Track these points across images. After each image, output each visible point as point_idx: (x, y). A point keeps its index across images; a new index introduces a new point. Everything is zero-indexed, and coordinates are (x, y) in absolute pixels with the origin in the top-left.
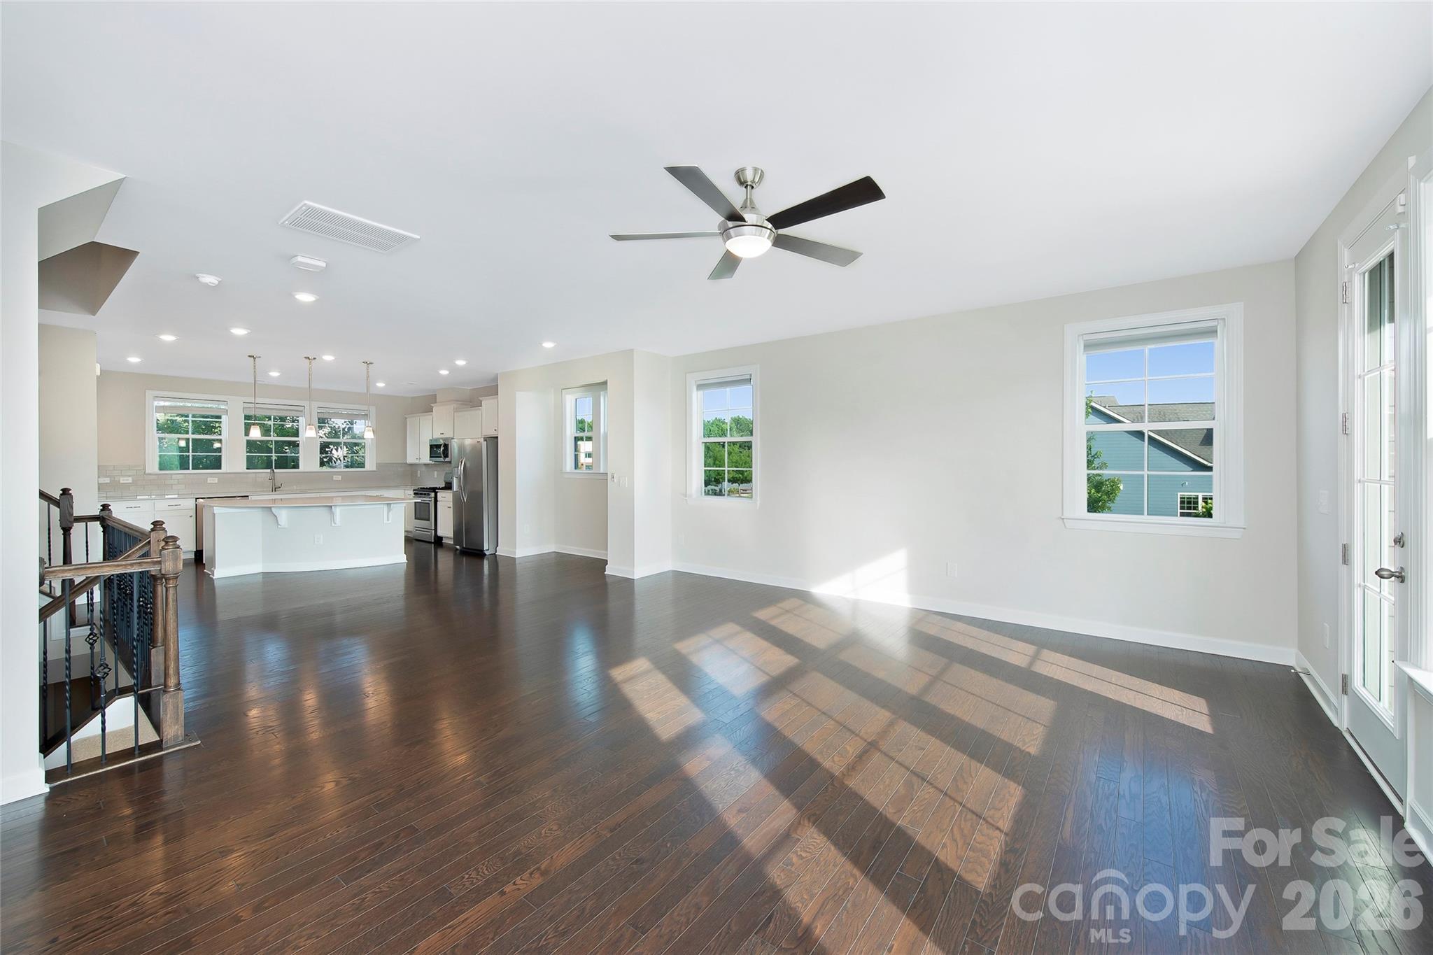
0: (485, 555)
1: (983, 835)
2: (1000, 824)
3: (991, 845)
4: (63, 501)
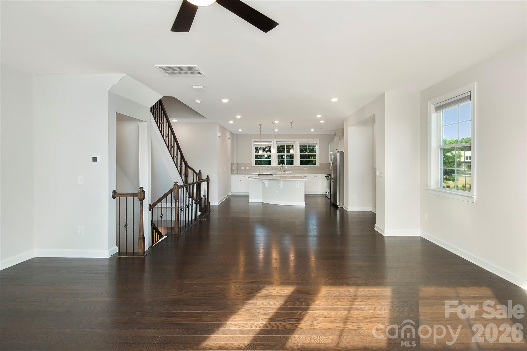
0: (338, 208)
4: (199, 174)
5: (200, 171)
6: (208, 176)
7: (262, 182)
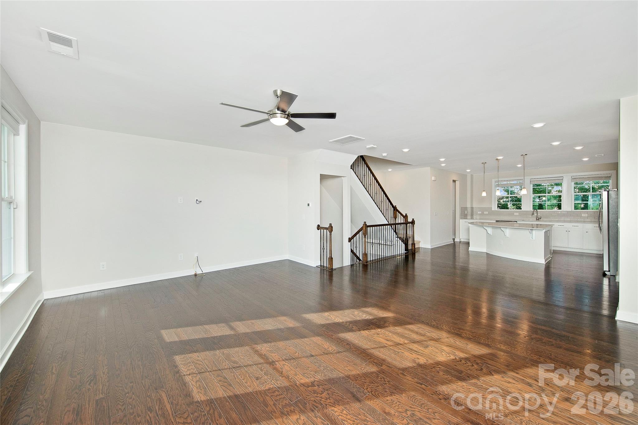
0: (607, 274)
1: (191, 369)
2: (190, 377)
3: (186, 368)
4: (406, 217)
5: (406, 214)
6: (413, 219)
7: (500, 230)
